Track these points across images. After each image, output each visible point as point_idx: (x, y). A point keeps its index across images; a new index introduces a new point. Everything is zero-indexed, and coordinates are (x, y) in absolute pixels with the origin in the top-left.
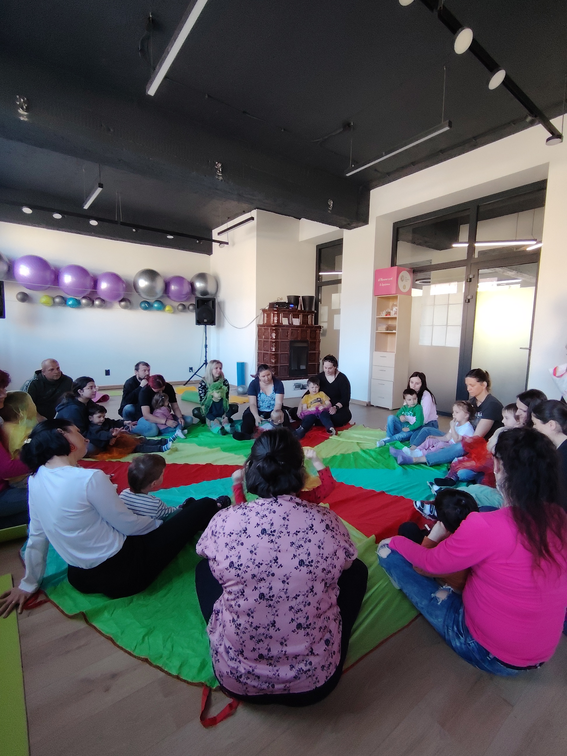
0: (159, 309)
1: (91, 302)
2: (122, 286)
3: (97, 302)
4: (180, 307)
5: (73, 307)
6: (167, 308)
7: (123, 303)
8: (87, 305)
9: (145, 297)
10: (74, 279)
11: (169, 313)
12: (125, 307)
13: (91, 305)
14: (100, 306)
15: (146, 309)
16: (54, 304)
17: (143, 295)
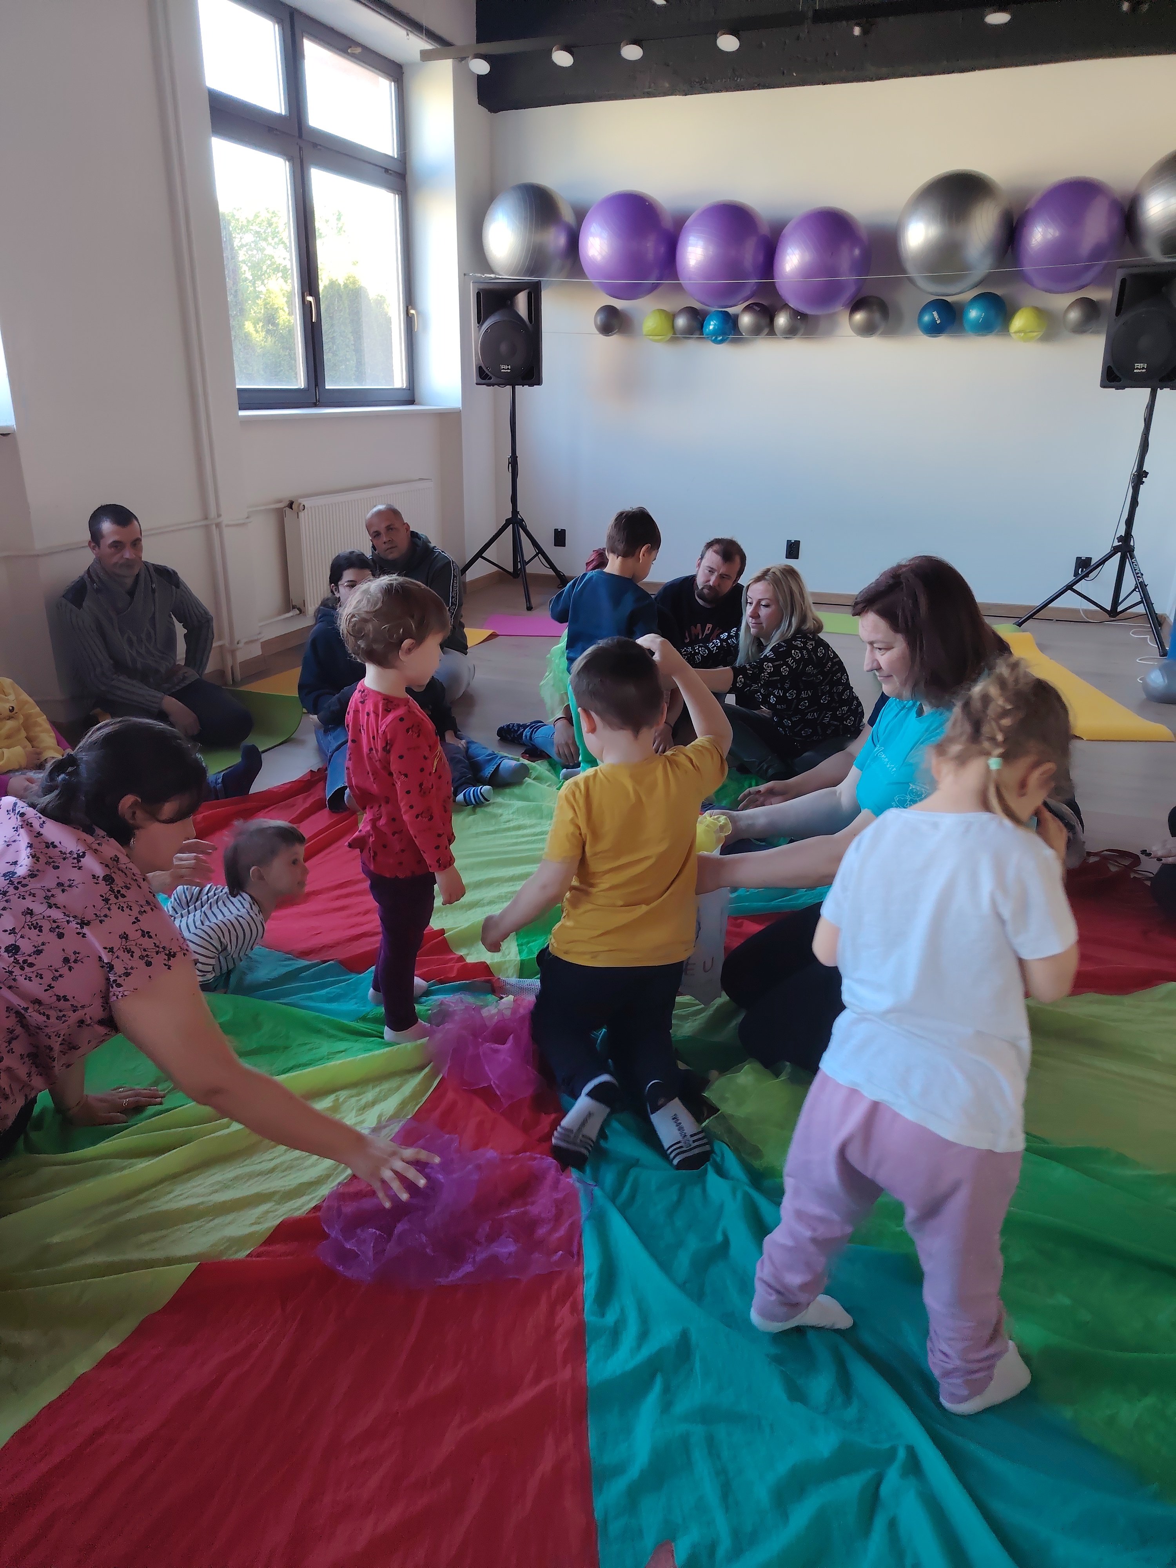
0: (985, 328)
1: (765, 321)
2: (849, 255)
3: (782, 320)
4: (1074, 315)
5: (716, 342)
6: (1019, 322)
7: (859, 317)
8: (756, 331)
9: (931, 290)
10: (712, 250)
11: (1027, 340)
12: (868, 329)
13: (766, 331)
14: (791, 332)
15: (934, 330)
16: (677, 336)
17: (922, 283)
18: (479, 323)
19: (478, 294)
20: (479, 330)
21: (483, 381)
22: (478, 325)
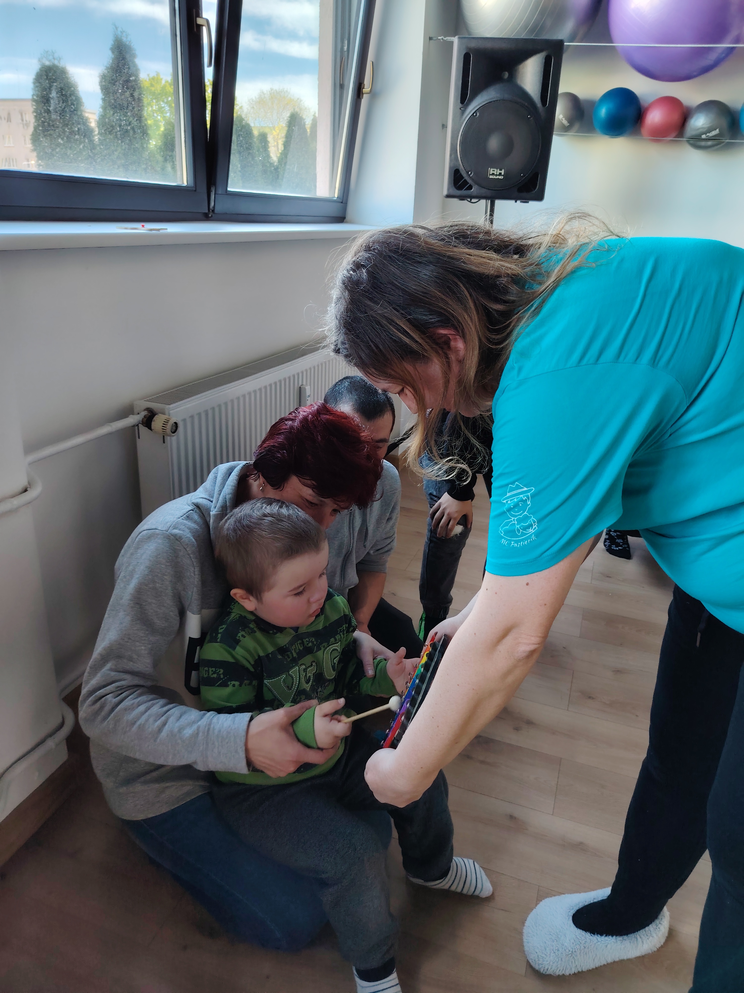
18: (462, 101)
19: (466, 58)
20: (463, 112)
21: (458, 193)
22: (460, 105)
